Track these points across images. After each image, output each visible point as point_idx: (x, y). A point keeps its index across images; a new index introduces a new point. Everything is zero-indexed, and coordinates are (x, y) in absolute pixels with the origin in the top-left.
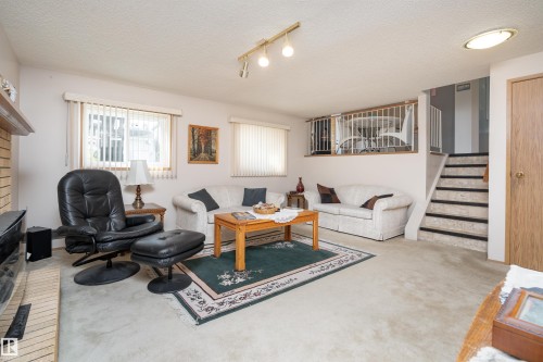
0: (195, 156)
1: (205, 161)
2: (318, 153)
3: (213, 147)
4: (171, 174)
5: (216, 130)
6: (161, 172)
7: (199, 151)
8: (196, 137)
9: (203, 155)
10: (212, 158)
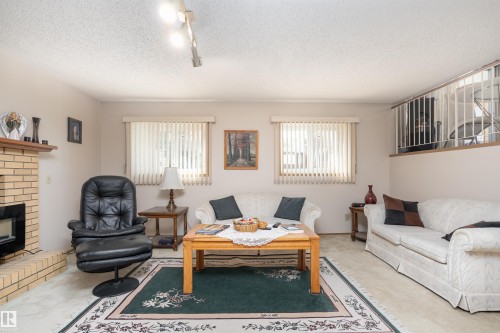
0: (231, 162)
1: (243, 167)
2: (413, 150)
3: (252, 152)
4: (206, 180)
5: (255, 133)
6: (195, 179)
7: (236, 157)
8: (233, 142)
9: (240, 160)
10: (251, 163)
